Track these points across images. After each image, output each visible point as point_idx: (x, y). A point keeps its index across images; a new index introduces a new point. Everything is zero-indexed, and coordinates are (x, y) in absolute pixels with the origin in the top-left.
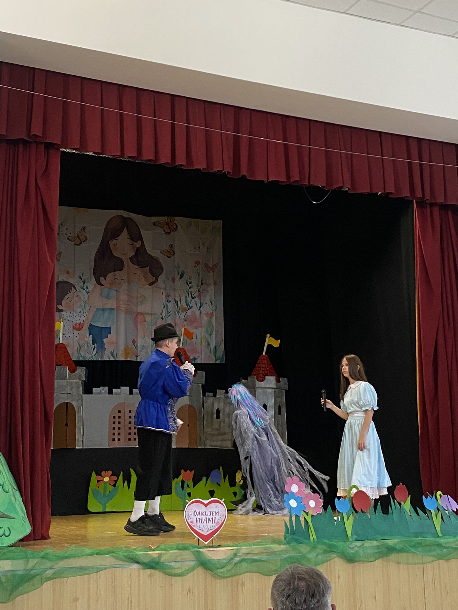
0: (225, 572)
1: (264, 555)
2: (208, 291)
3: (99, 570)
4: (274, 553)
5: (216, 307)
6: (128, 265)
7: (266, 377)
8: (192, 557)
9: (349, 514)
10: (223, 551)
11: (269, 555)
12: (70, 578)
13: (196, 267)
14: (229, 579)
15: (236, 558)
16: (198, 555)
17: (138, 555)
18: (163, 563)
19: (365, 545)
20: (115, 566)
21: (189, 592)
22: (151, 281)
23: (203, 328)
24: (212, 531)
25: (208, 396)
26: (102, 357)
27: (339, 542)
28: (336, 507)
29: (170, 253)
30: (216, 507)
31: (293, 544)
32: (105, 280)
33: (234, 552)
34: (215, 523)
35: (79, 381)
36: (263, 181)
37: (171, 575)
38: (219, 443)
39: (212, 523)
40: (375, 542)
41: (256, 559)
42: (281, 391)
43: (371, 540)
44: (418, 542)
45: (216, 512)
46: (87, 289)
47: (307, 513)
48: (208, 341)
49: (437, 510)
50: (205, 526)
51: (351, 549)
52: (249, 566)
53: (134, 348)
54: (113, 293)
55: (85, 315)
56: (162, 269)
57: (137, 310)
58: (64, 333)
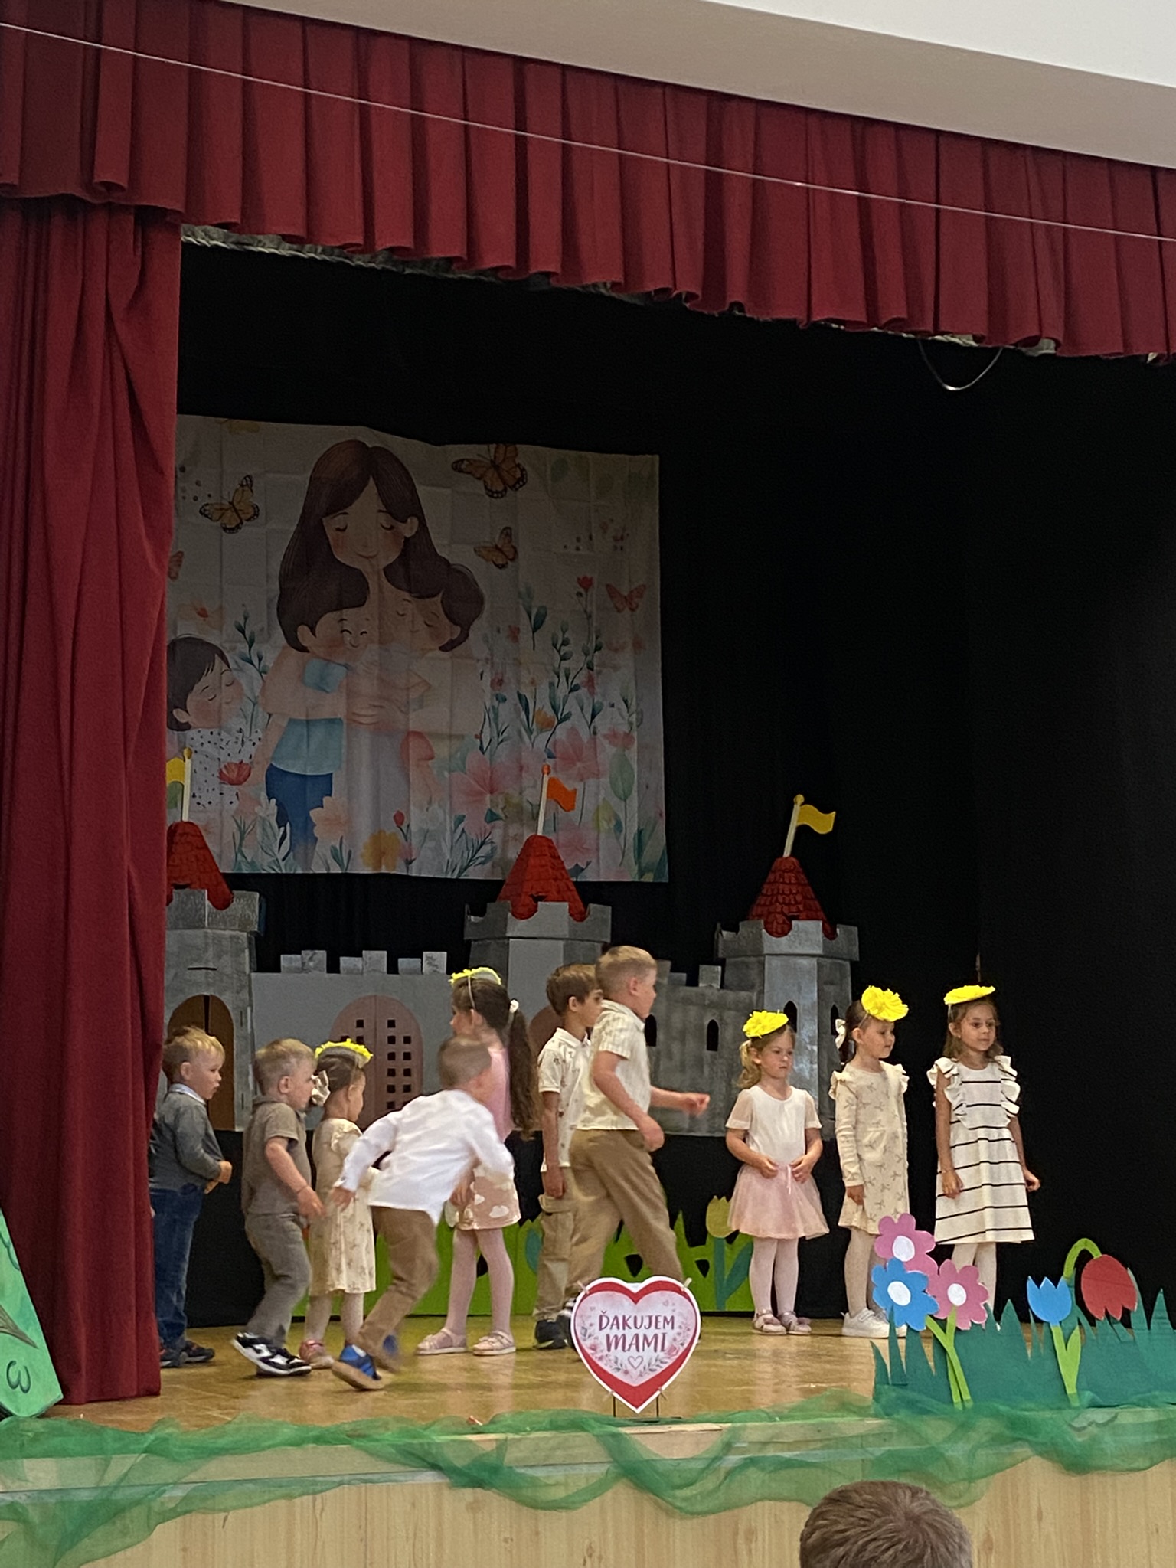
0: (699, 1497)
1: (811, 1447)
2: (615, 668)
3: (319, 1488)
4: (845, 1439)
5: (640, 713)
6: (381, 590)
7: (794, 922)
8: (597, 1451)
9: (1071, 1326)
10: (693, 1433)
11: (828, 1447)
12: (231, 1513)
13: (579, 594)
14: (712, 1517)
15: (729, 1457)
16: (616, 1447)
17: (435, 1443)
18: (511, 1468)
19: (1117, 1422)
20: (369, 1477)
21: (590, 1556)
22: (448, 638)
23: (601, 779)
24: (654, 1374)
26: (307, 862)
27: (1043, 1410)
28: (1029, 1307)
29: (504, 553)
30: (666, 1304)
31: (902, 1414)
32: (314, 634)
33: (726, 1438)
34: (663, 1349)
35: (240, 933)
36: (792, 323)
37: (535, 1505)
39: (655, 1350)
40: (1150, 1409)
41: (790, 1460)
42: (840, 964)
43: (1139, 1406)
45: (665, 1319)
46: (260, 660)
47: (943, 1324)
48: (616, 817)
50: (632, 1360)
51: (1076, 1430)
52: (770, 1479)
53: (401, 837)
54: (338, 672)
55: (255, 739)
56: (482, 603)
57: (408, 725)
58: (195, 790)
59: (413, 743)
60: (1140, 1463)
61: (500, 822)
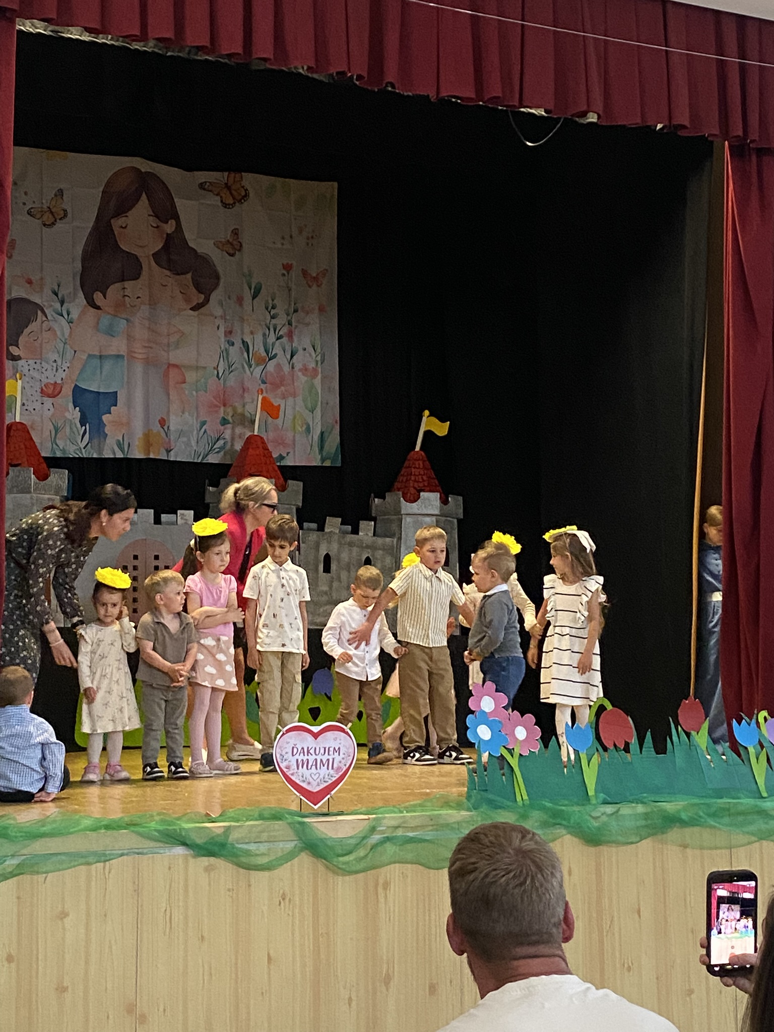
0: (354, 862)
1: (426, 830)
2: (308, 324)
3: (108, 858)
4: (448, 825)
5: (323, 355)
6: (150, 269)
7: (422, 494)
8: (289, 833)
9: (592, 753)
10: (348, 821)
11: (437, 829)
12: (50, 874)
13: (284, 275)
14: (361, 875)
15: (373, 837)
16: (301, 831)
17: (184, 829)
18: (232, 844)
19: (620, 813)
20: (140, 850)
21: (284, 899)
22: (195, 304)
23: (297, 398)
24: (326, 784)
25: (310, 529)
26: (100, 451)
27: (573, 805)
29: (233, 246)
30: (335, 739)
31: (484, 808)
32: (105, 297)
33: (372, 824)
34: (332, 768)
35: (54, 497)
36: (428, 96)
37: (249, 867)
39: (328, 769)
40: (640, 805)
41: (412, 838)
42: (451, 523)
43: (632, 802)
44: (722, 806)
45: (334, 748)
46: (68, 315)
47: (511, 752)
48: (307, 423)
49: (759, 747)
50: (313, 775)
51: (594, 818)
52: (399, 850)
53: (163, 434)
54: (121, 324)
55: (66, 368)
56: (218, 278)
57: (169, 358)
58: (25, 402)
59: (171, 373)
60: (634, 839)
61: (229, 426)
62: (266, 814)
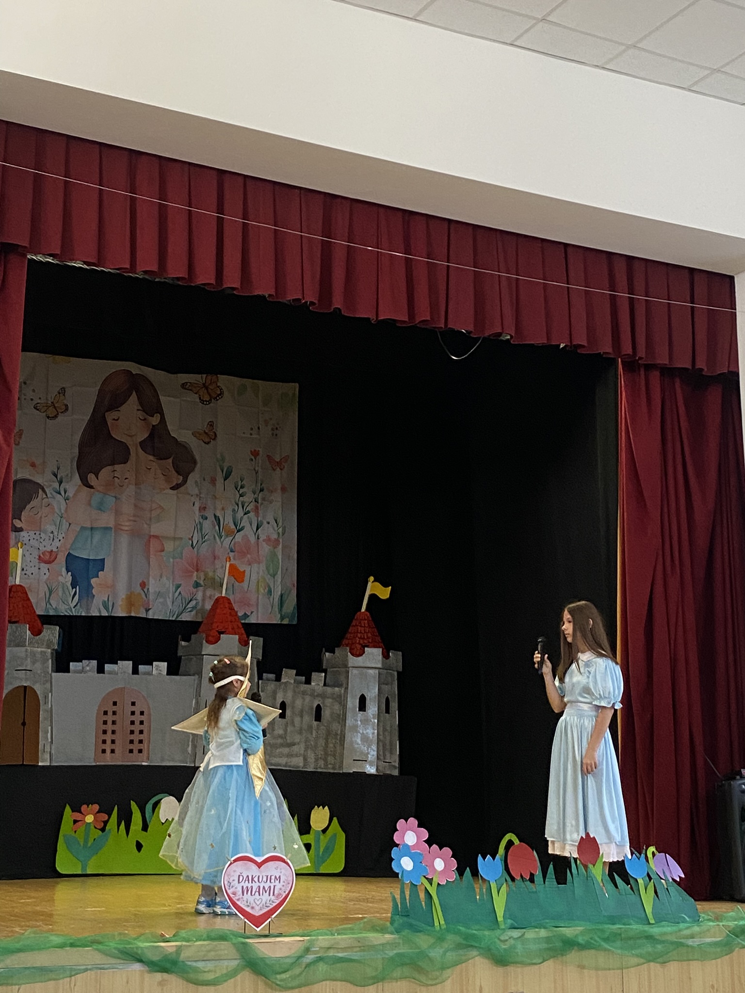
0: (290, 979)
1: (354, 951)
2: (271, 503)
3: (73, 973)
4: (373, 947)
5: (284, 528)
6: (137, 454)
7: (366, 648)
8: (233, 953)
9: (501, 884)
10: (288, 942)
11: (364, 951)
12: (23, 986)
13: (252, 460)
14: (297, 990)
15: (306, 956)
16: (244, 950)
17: (140, 948)
18: (183, 962)
19: (525, 937)
20: (102, 966)
22: (174, 484)
23: (261, 565)
24: (268, 909)
25: (268, 680)
26: (88, 610)
27: (484, 930)
28: (478, 871)
29: (209, 435)
30: (276, 869)
31: (406, 932)
32: (98, 479)
33: (305, 944)
34: (274, 895)
35: (47, 649)
36: (369, 319)
37: (197, 983)
38: (283, 761)
39: (269, 895)
40: (543, 930)
41: (342, 958)
42: (392, 675)
43: (537, 928)
44: (615, 931)
45: (276, 877)
46: (65, 493)
47: (430, 881)
48: (269, 586)
49: (647, 878)
50: (256, 901)
51: (501, 941)
52: (330, 969)
53: (144, 596)
54: (110, 501)
55: (61, 538)
56: (195, 462)
57: (150, 532)
58: (24, 566)
59: (153, 541)
60: (537, 960)
61: (201, 588)
62: (213, 935)
